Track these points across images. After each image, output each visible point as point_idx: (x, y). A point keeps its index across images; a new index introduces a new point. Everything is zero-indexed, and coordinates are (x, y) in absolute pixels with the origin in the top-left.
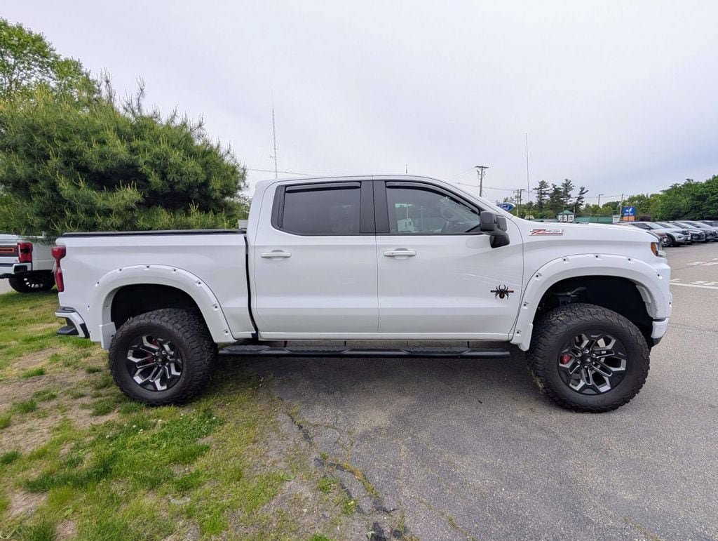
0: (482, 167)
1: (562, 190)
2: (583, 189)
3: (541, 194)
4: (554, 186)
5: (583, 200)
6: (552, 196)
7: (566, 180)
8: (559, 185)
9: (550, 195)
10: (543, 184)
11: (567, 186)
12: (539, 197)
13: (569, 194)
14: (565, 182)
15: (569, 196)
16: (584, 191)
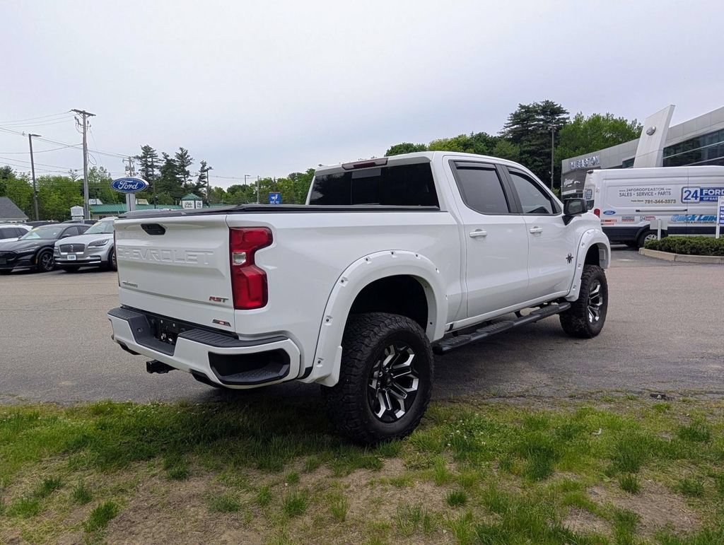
0: (84, 113)
1: (177, 164)
2: (204, 164)
3: (147, 167)
4: (166, 156)
5: (206, 180)
6: (163, 170)
7: (181, 149)
8: (172, 156)
9: (160, 168)
10: (147, 150)
11: (183, 156)
12: (143, 170)
13: (187, 169)
14: (180, 152)
15: (188, 173)
16: (206, 168)
